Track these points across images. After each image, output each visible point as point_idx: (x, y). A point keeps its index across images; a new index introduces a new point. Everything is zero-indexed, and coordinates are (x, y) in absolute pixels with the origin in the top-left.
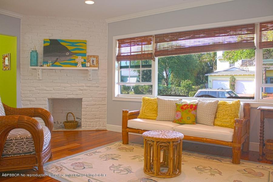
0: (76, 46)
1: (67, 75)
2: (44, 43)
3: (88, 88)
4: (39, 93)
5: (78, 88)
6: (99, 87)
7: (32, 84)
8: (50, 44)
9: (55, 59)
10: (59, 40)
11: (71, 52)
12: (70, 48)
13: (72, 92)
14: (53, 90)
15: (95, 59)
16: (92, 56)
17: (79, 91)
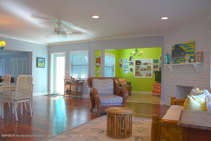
0: (188, 47)
1: (185, 69)
2: (172, 48)
3: (197, 79)
4: (171, 82)
5: (191, 78)
6: (204, 78)
7: (169, 75)
8: (175, 49)
9: (176, 58)
10: (179, 44)
11: (185, 52)
12: (184, 49)
13: (187, 81)
14: (178, 79)
15: (200, 55)
16: (198, 52)
17: (192, 81)
